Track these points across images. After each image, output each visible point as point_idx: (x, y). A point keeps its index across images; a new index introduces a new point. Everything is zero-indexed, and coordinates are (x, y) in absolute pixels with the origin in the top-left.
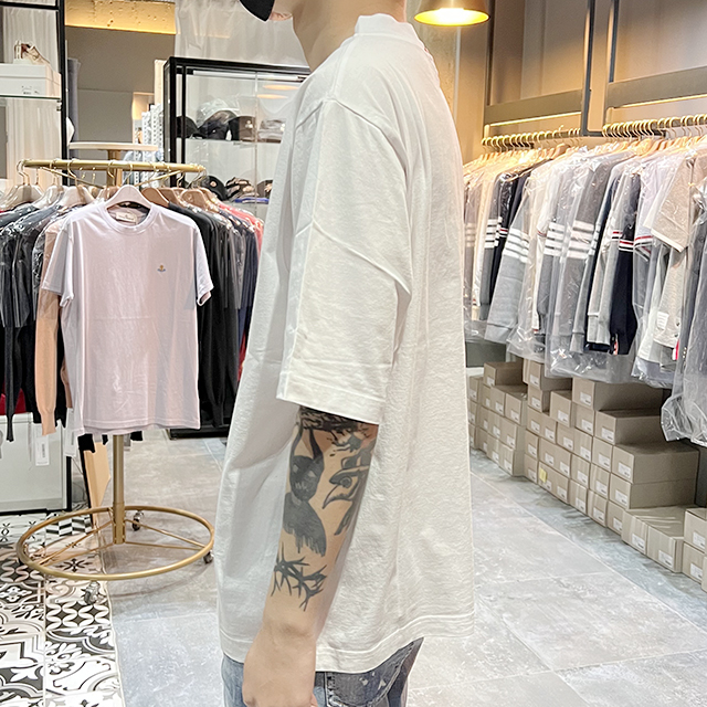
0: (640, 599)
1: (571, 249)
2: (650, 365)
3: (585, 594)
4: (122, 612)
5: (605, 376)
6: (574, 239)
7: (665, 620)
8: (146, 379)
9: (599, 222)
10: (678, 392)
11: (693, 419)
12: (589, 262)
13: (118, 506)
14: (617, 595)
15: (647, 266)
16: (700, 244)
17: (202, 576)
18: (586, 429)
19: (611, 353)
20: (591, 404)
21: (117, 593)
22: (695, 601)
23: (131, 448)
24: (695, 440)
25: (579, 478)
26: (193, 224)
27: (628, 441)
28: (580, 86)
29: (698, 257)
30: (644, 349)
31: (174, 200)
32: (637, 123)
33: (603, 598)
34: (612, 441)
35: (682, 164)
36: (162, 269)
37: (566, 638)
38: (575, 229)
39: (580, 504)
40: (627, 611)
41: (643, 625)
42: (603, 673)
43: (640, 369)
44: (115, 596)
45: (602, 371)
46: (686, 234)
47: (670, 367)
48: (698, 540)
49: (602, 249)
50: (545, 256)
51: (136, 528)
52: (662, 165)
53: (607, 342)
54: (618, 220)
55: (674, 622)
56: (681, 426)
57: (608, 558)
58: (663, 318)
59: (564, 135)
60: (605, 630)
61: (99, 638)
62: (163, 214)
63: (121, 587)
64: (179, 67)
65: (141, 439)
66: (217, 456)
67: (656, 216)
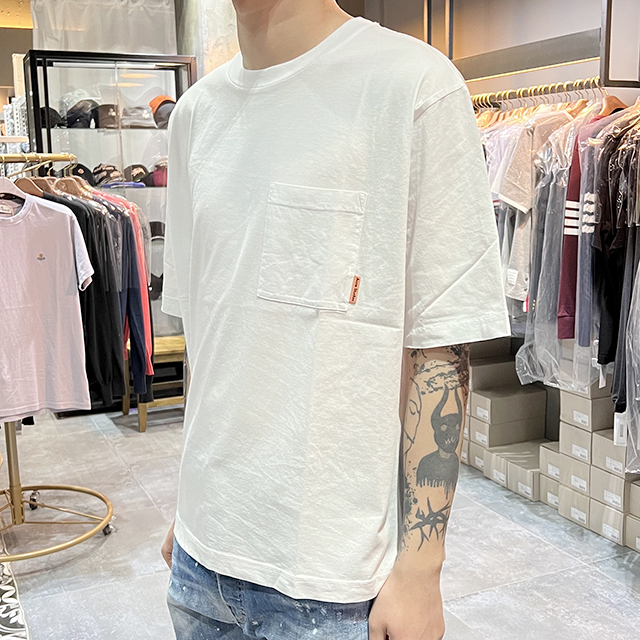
0: (507, 529)
3: (458, 528)
4: (28, 589)
7: (530, 546)
8: (34, 365)
10: (530, 340)
11: (544, 363)
13: (15, 489)
14: (486, 526)
16: (543, 205)
17: (102, 547)
21: (21, 572)
22: (554, 526)
23: (22, 431)
24: (547, 383)
26: (68, 212)
27: (484, 387)
29: (542, 217)
31: (48, 189)
32: (476, 97)
33: (474, 530)
35: (523, 133)
36: (41, 258)
40: (495, 540)
41: (512, 552)
42: (482, 600)
44: (19, 575)
46: (529, 197)
47: (522, 318)
48: (552, 471)
51: (33, 507)
52: (504, 134)
55: (539, 546)
56: (534, 370)
57: (474, 493)
58: (513, 275)
60: (480, 561)
61: (9, 618)
62: (38, 204)
63: (25, 566)
64: (38, 60)
65: (33, 423)
66: (104, 431)
67: (502, 182)
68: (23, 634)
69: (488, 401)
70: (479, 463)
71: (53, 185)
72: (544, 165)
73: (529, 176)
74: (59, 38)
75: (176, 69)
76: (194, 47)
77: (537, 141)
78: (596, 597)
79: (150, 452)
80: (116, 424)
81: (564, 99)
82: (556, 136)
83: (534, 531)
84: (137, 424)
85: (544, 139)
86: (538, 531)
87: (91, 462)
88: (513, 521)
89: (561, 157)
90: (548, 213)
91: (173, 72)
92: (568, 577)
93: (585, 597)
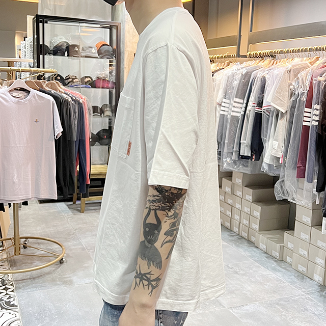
0: (265, 273)
1: (233, 111)
2: (269, 165)
3: (240, 271)
4: (20, 288)
5: (248, 170)
6: (234, 107)
7: (276, 282)
8: (30, 175)
9: (246, 99)
10: (282, 178)
11: (289, 190)
12: (241, 118)
13: (16, 237)
14: (254, 271)
15: (268, 119)
16: (293, 109)
17: (59, 269)
18: (238, 195)
19: (251, 160)
20: (241, 184)
21: (17, 279)
22: (289, 273)
23: (21, 209)
24: (290, 200)
25: (236, 218)
26: (52, 99)
27: (258, 200)
28: (236, 33)
29: (292, 115)
30: (267, 158)
31: (42, 87)
32: (263, 52)
33: (248, 273)
34: (251, 200)
35: (285, 72)
36: (37, 121)
37: (231, 292)
38: (235, 102)
39: (236, 229)
40: (258, 279)
41: (266, 285)
42: (249, 308)
43: (265, 167)
44: (16, 281)
45: (247, 168)
46: (286, 105)
47: (279, 166)
48: (290, 245)
49: (247, 111)
50: (221, 114)
51: (25, 247)
52: (276, 72)
53: (250, 155)
54: (255, 98)
55: (280, 283)
56: (283, 193)
57: (249, 254)
58: (276, 144)
59: (229, 57)
60: (249, 288)
61: (10, 302)
62: (37, 94)
63: (19, 276)
64: (41, 20)
65: (28, 205)
66: (63, 211)
67: (273, 96)
68: (17, 310)
69: (260, 208)
70: (253, 239)
71: (45, 85)
72: (294, 89)
73: (287, 94)
74: (51, 9)
75: (111, 28)
76: (120, 18)
77: (292, 76)
78: (307, 310)
79: (86, 223)
80: (69, 208)
81: (307, 56)
82: (302, 75)
83: (279, 275)
84: (80, 209)
85: (296, 76)
86: (280, 275)
87: (55, 226)
88: (268, 269)
89: (304, 86)
90: (295, 113)
91: (109, 29)
92: (294, 300)
93: (302, 310)
